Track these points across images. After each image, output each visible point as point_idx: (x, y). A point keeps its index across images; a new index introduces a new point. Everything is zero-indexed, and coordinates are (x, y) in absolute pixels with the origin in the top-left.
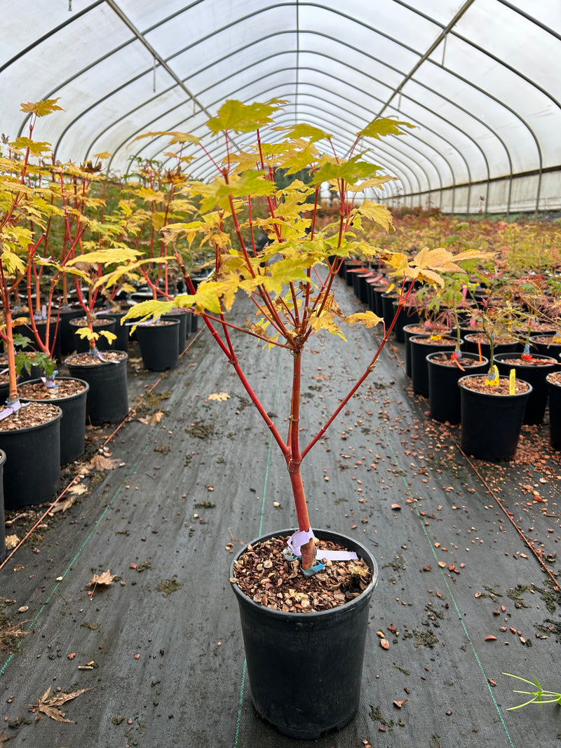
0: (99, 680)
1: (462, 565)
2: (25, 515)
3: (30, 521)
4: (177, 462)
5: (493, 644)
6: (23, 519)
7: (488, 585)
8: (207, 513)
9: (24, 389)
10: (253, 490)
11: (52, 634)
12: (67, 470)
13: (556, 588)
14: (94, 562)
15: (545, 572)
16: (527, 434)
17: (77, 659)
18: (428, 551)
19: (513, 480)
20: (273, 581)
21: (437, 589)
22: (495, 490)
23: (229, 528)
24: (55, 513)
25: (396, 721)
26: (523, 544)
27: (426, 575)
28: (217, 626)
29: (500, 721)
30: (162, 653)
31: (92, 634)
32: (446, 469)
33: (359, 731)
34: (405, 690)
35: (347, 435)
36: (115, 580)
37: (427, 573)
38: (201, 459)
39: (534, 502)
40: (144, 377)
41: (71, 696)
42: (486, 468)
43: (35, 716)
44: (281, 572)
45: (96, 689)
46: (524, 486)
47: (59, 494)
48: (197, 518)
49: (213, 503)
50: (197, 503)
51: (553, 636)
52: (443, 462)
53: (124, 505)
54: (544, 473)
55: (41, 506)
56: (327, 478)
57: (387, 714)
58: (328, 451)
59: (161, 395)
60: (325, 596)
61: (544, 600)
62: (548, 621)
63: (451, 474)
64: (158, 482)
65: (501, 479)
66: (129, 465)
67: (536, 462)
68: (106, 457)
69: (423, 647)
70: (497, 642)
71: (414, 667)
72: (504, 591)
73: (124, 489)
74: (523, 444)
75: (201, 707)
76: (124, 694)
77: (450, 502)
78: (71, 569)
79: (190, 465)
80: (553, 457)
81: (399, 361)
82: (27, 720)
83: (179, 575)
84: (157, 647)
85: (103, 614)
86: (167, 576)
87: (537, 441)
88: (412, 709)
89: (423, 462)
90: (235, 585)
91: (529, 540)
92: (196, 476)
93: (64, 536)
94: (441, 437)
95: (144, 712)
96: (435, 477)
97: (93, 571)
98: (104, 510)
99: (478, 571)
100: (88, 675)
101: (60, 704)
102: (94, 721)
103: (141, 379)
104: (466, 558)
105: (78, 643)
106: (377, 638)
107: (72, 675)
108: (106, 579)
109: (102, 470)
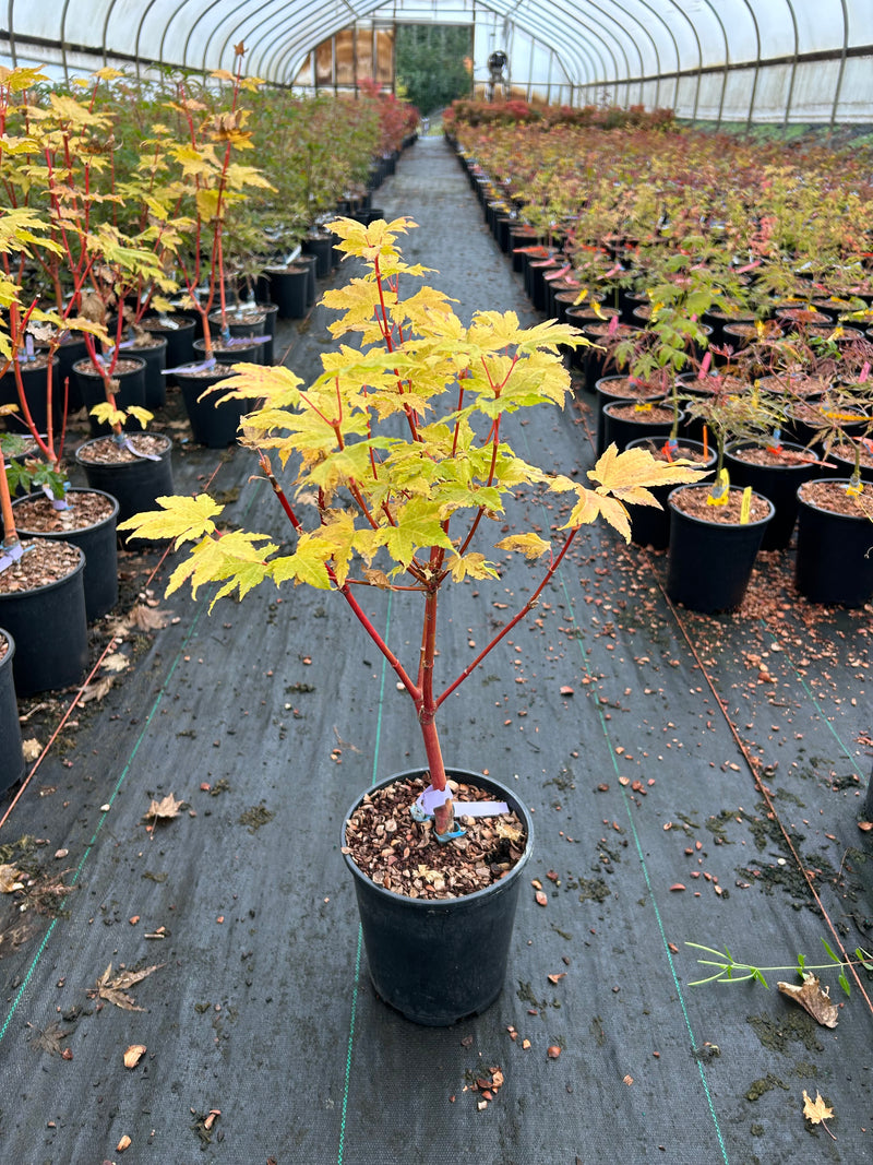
0: (174, 954)
1: (651, 781)
2: (43, 706)
3: (52, 716)
4: (255, 615)
5: (680, 895)
6: (41, 711)
7: (683, 812)
8: (303, 701)
9: (21, 510)
10: (367, 664)
11: (105, 889)
12: (97, 630)
13: (771, 816)
14: (149, 781)
15: (760, 791)
16: (763, 566)
17: (142, 925)
18: (606, 761)
19: (734, 644)
20: (398, 851)
21: (615, 817)
22: (708, 663)
23: (335, 726)
24: (86, 703)
25: (550, 1000)
26: (735, 748)
27: (602, 796)
28: (323, 874)
29: (678, 1000)
30: (252, 915)
31: (158, 889)
32: (642, 627)
33: (504, 1015)
34: (564, 960)
35: (504, 569)
36: (181, 809)
37: (603, 794)
38: (290, 609)
39: (760, 682)
40: (196, 459)
41: (140, 976)
42: (698, 626)
43: (95, 1004)
44: (409, 837)
45: (170, 966)
46: (749, 657)
47: (89, 670)
48: (290, 709)
49: (311, 686)
50: (289, 684)
51: (758, 884)
52: (638, 617)
53: (184, 689)
54: (779, 634)
55: (64, 691)
56: (472, 643)
57: (538, 992)
58: (475, 596)
59: (224, 494)
60: (464, 872)
61: (753, 832)
62: (753, 862)
63: (648, 636)
64: (231, 650)
65: (718, 644)
66: (187, 620)
67: (771, 615)
68: (151, 607)
69: (590, 901)
70: (685, 893)
71: (577, 928)
72: (702, 820)
73: (181, 664)
74: (756, 585)
75: (306, 985)
76: (208, 971)
77: (643, 682)
78: (119, 793)
79: (276, 620)
80: (796, 606)
81: (587, 430)
82: (85, 1009)
83: (269, 799)
84: (246, 906)
85: (170, 859)
86: (251, 801)
87: (775, 579)
88: (571, 984)
89: (609, 614)
90: (348, 857)
91: (745, 743)
92: (284, 641)
93: (103, 739)
94: (639, 572)
95: (235, 995)
96: (625, 641)
97: (149, 795)
98: (156, 698)
99: (671, 790)
100: (158, 946)
101: (125, 986)
102: (172, 1009)
103: (192, 463)
104: (657, 771)
105: (140, 902)
106: (532, 890)
107: (138, 947)
108: (167, 808)
109: (147, 629)
